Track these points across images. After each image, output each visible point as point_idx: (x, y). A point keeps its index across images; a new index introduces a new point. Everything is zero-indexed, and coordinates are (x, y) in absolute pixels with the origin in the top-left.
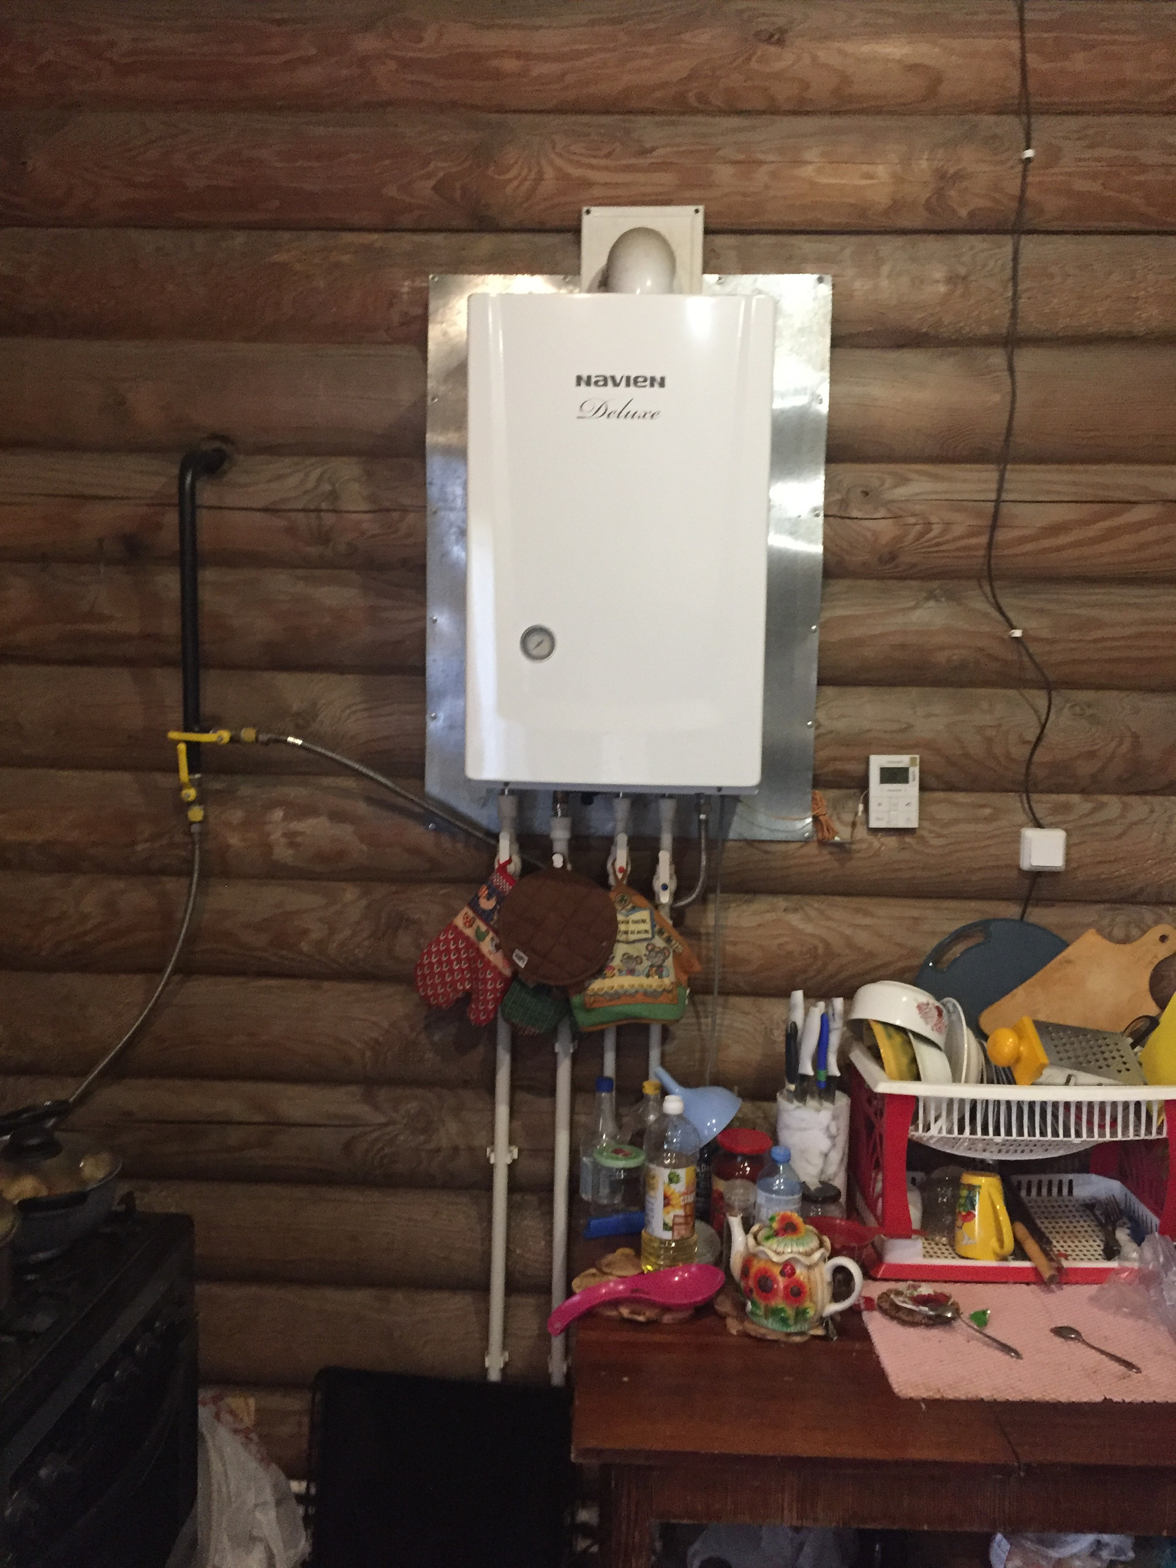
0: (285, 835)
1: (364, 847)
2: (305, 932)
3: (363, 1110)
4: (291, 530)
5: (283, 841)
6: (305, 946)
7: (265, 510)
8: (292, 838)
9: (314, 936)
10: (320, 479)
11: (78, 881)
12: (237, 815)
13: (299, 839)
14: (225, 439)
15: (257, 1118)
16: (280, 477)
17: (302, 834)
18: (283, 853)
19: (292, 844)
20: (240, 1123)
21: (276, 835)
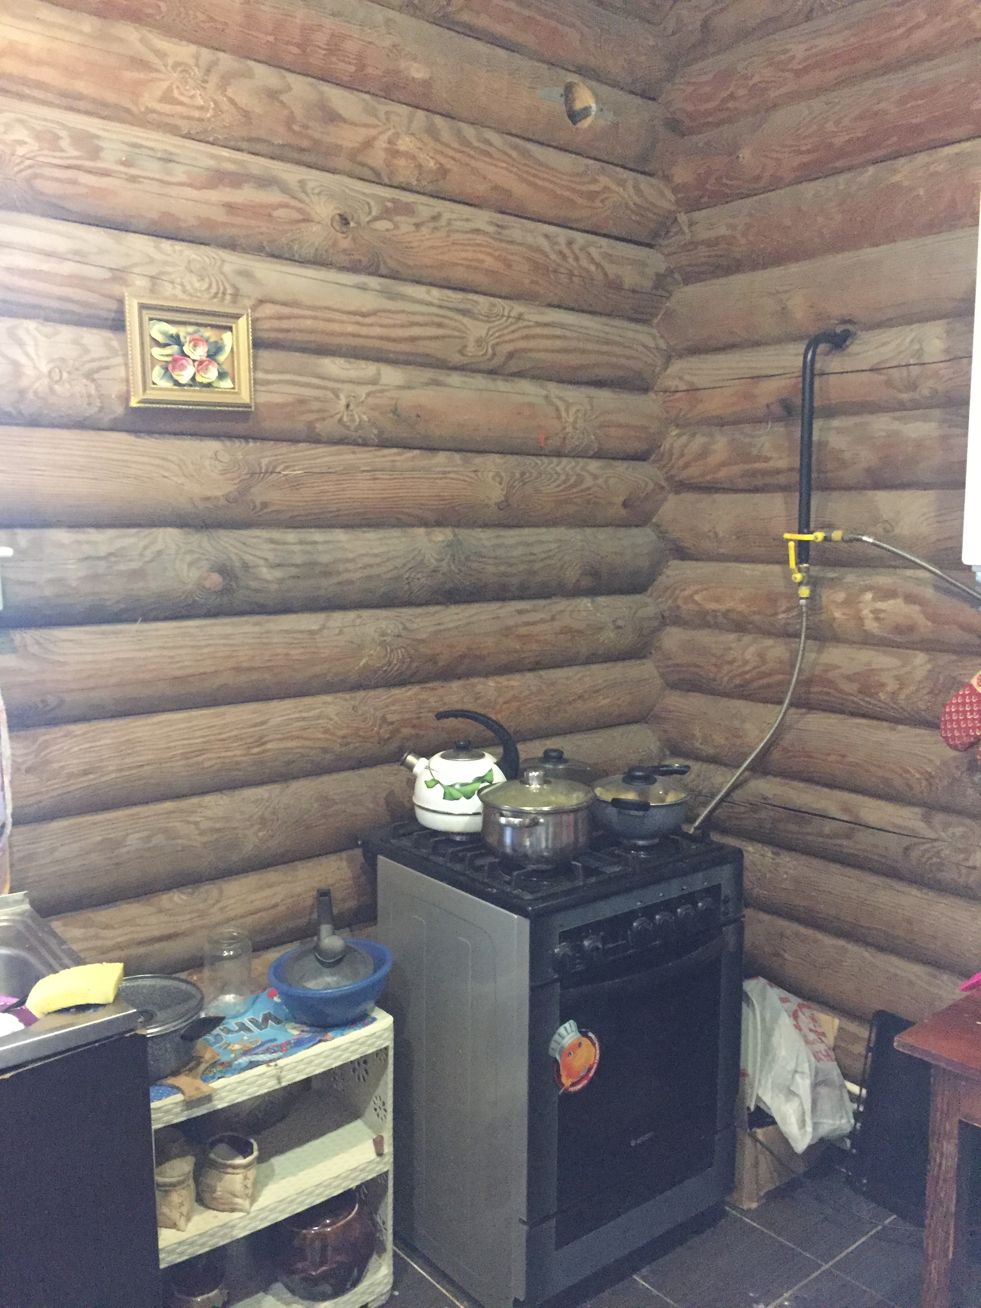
0: (872, 612)
1: (929, 624)
2: (883, 685)
3: (920, 826)
4: (889, 383)
5: (871, 616)
6: (882, 696)
7: (871, 370)
8: (877, 615)
9: (889, 689)
10: (912, 341)
11: (747, 638)
12: (840, 596)
13: (882, 615)
14: (850, 322)
15: (846, 818)
16: (884, 344)
17: (884, 611)
18: (871, 625)
19: (877, 619)
20: (834, 819)
21: (866, 612)
